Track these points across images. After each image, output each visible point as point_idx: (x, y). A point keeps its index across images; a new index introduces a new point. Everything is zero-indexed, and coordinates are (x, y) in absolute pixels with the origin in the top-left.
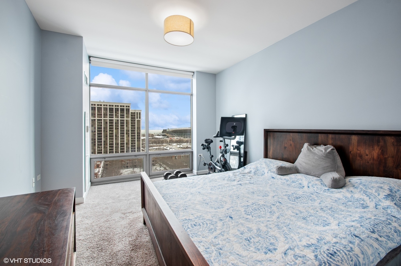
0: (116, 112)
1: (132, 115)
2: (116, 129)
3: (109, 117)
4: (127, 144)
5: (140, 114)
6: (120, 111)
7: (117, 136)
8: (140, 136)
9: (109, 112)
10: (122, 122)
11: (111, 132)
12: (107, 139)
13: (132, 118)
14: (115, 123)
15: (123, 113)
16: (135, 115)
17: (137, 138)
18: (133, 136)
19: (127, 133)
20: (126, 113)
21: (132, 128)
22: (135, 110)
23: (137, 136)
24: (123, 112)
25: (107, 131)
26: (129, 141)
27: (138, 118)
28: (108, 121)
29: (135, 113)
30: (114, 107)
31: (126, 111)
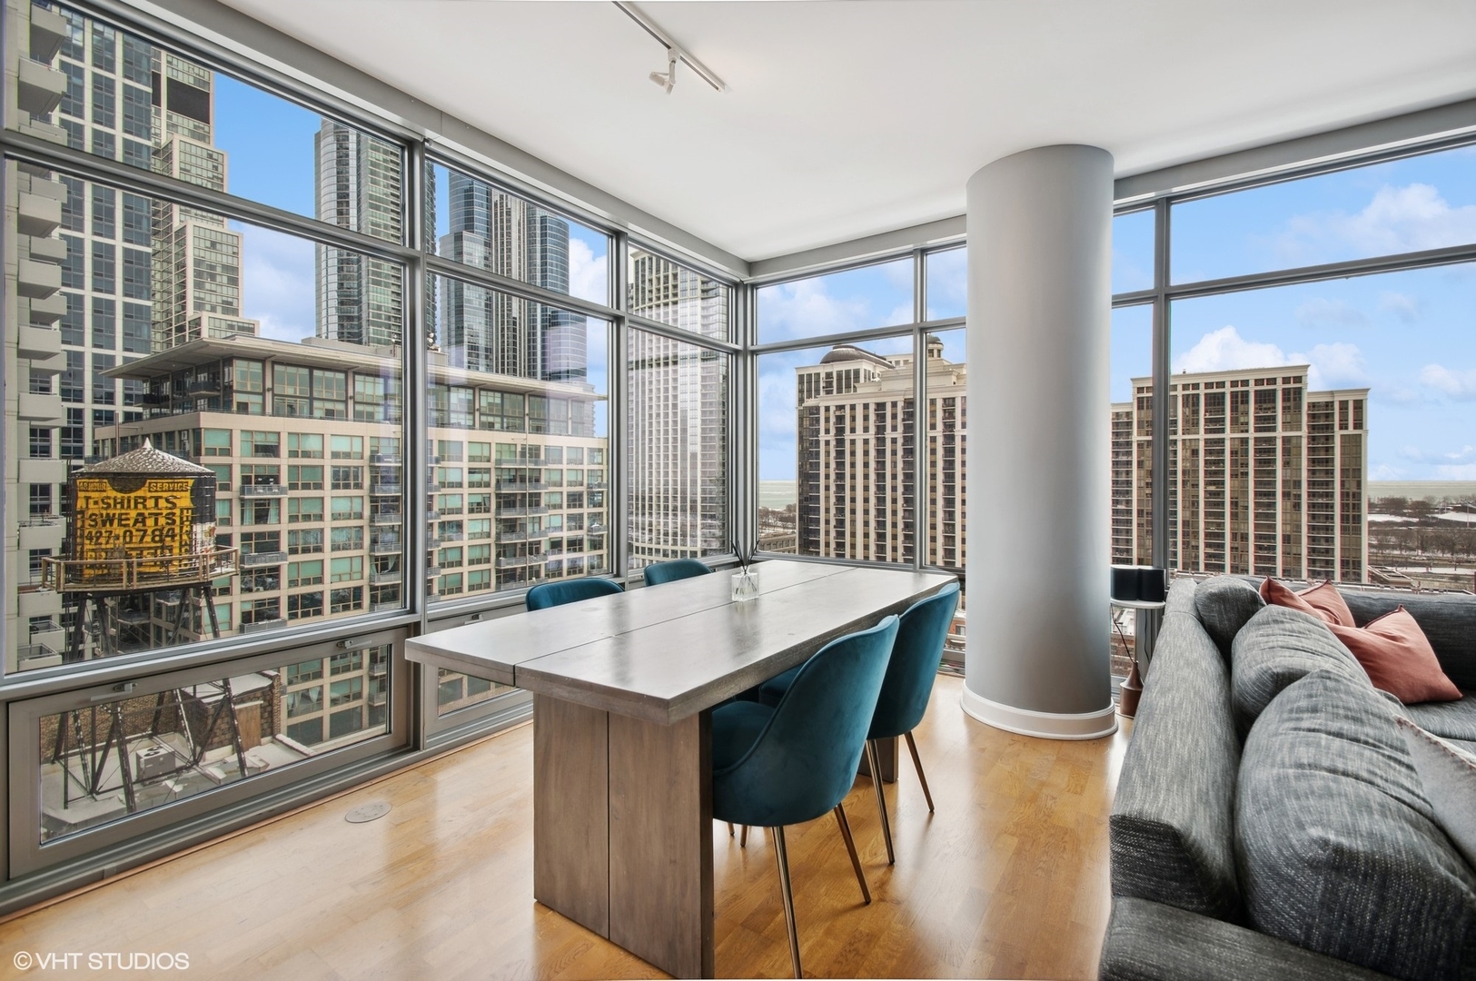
0: (1234, 409)
1: (1312, 417)
2: (1234, 475)
3: (1207, 431)
4: (1286, 539)
5: (1361, 408)
6: (1256, 403)
7: (1240, 504)
8: (1357, 507)
9: (1206, 411)
10: (1266, 449)
11: (1212, 488)
12: (1195, 514)
13: (1312, 428)
14: (1233, 453)
15: (1269, 409)
16: (1329, 416)
17: (1344, 518)
18: (1321, 510)
19: (1286, 495)
20: (1284, 408)
21: (1312, 472)
22: (1332, 393)
23: (1344, 507)
24: (1269, 405)
25: (1196, 486)
26: (1298, 527)
27: (1347, 428)
28: (1202, 444)
29: (1329, 405)
30: (1279, 386)
31: (1284, 400)
